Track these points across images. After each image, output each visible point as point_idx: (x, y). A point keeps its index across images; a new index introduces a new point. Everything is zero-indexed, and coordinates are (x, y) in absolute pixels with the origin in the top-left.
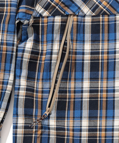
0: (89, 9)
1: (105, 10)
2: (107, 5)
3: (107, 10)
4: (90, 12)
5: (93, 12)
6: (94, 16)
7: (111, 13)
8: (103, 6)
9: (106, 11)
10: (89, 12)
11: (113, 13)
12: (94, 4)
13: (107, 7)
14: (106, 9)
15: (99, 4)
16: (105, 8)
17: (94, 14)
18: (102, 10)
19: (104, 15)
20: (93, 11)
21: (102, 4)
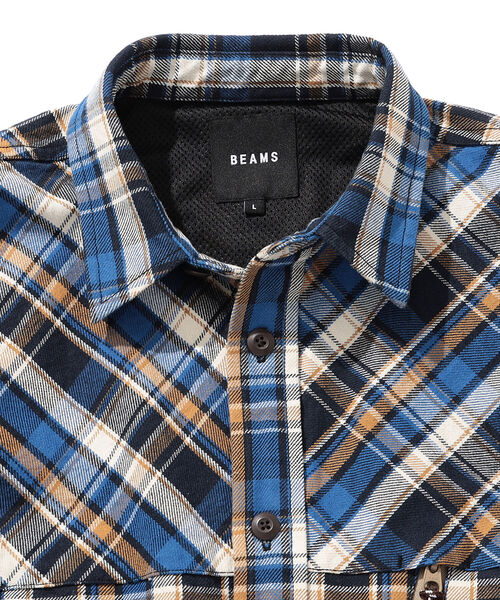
0: (21, 557)
1: (100, 559)
2: (110, 538)
3: (112, 563)
4: (29, 570)
5: (44, 572)
6: (45, 589)
7: (131, 576)
8: (93, 541)
9: (107, 566)
10: (22, 571)
11: (140, 573)
12: (49, 534)
13: (112, 546)
14: (105, 558)
15: (72, 535)
16: (100, 553)
17: (45, 581)
18: (89, 561)
19: (97, 585)
20: (43, 566)
21: (86, 535)
